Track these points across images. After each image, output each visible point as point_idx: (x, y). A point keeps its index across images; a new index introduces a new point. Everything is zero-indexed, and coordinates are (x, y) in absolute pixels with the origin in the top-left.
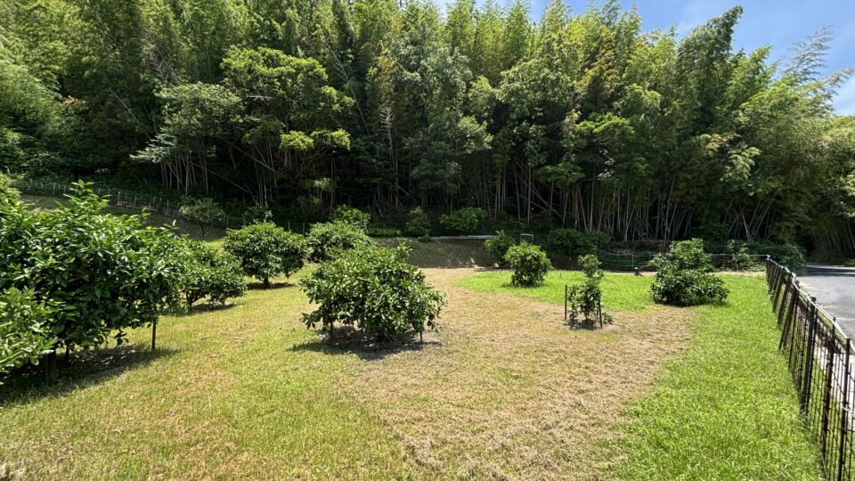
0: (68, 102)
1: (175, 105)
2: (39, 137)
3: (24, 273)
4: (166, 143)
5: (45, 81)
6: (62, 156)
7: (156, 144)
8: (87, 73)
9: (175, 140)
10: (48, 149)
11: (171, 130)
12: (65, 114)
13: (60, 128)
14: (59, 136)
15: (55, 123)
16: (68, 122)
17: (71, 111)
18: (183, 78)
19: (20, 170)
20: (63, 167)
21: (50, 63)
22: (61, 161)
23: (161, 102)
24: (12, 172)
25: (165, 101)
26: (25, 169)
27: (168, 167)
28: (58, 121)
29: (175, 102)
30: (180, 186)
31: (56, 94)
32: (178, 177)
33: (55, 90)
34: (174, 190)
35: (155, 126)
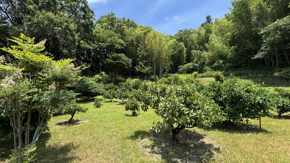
0: (232, 48)
1: (267, 34)
2: (226, 60)
3: (221, 99)
4: (265, 49)
5: (226, 45)
6: (232, 63)
7: (261, 51)
8: (236, 37)
9: (269, 47)
10: (229, 62)
11: (266, 44)
12: (232, 51)
13: (231, 56)
14: (231, 58)
15: (230, 55)
16: (233, 53)
17: (233, 50)
18: (269, 22)
19: (223, 70)
20: (232, 67)
21: (227, 39)
22: (232, 65)
23: (261, 35)
24: (222, 71)
25: (263, 34)
26: (224, 69)
27: (267, 58)
28: (230, 54)
29: (267, 33)
30: (274, 64)
31: (229, 47)
32: (272, 61)
33: (229, 46)
34: (271, 67)
35: (260, 45)
